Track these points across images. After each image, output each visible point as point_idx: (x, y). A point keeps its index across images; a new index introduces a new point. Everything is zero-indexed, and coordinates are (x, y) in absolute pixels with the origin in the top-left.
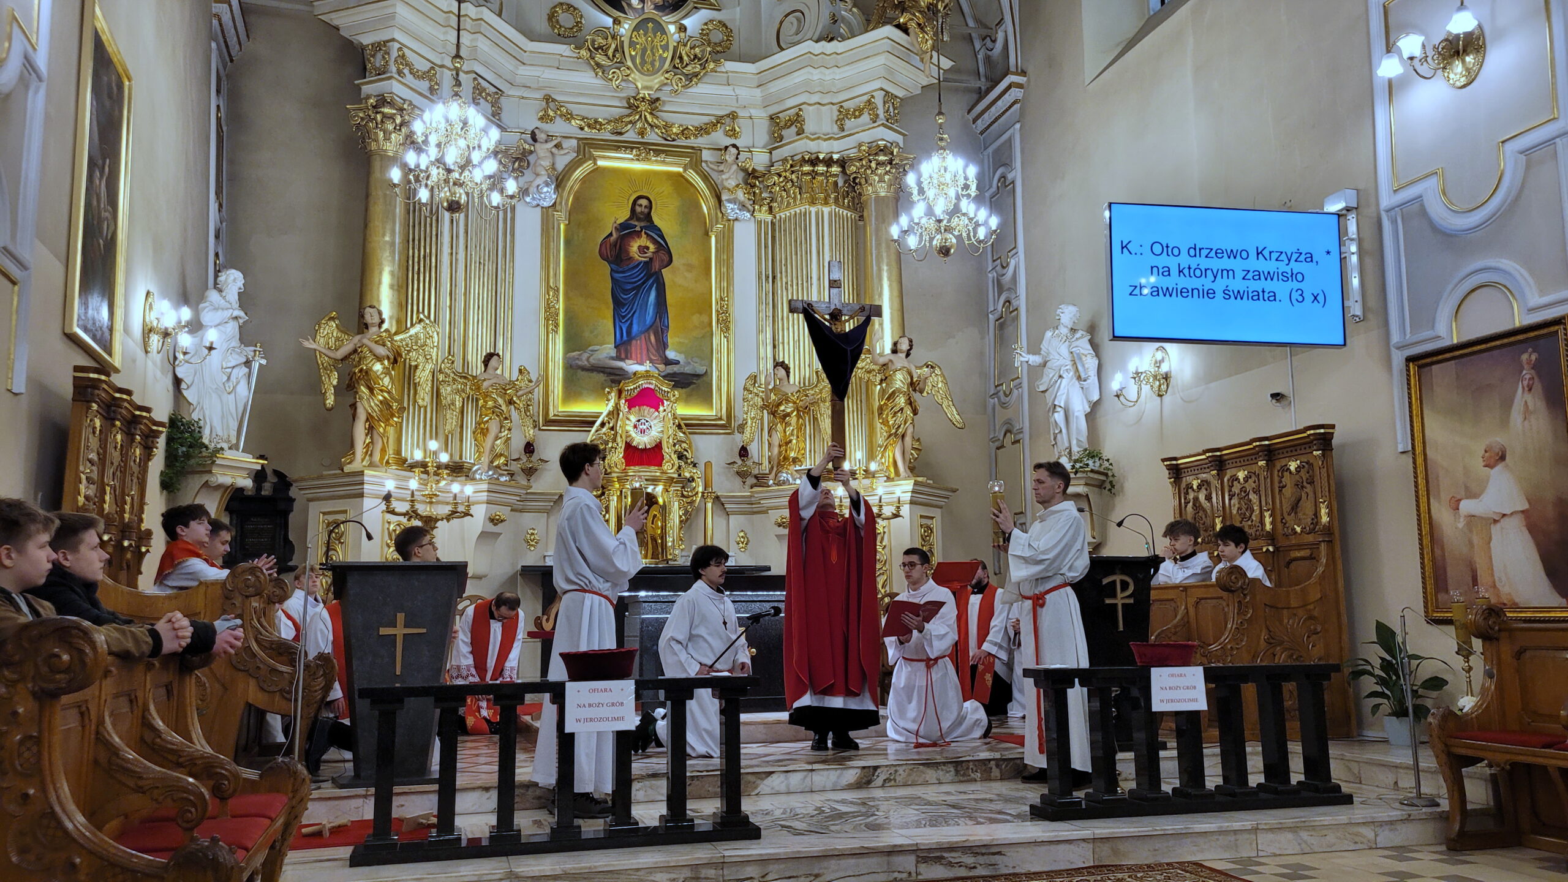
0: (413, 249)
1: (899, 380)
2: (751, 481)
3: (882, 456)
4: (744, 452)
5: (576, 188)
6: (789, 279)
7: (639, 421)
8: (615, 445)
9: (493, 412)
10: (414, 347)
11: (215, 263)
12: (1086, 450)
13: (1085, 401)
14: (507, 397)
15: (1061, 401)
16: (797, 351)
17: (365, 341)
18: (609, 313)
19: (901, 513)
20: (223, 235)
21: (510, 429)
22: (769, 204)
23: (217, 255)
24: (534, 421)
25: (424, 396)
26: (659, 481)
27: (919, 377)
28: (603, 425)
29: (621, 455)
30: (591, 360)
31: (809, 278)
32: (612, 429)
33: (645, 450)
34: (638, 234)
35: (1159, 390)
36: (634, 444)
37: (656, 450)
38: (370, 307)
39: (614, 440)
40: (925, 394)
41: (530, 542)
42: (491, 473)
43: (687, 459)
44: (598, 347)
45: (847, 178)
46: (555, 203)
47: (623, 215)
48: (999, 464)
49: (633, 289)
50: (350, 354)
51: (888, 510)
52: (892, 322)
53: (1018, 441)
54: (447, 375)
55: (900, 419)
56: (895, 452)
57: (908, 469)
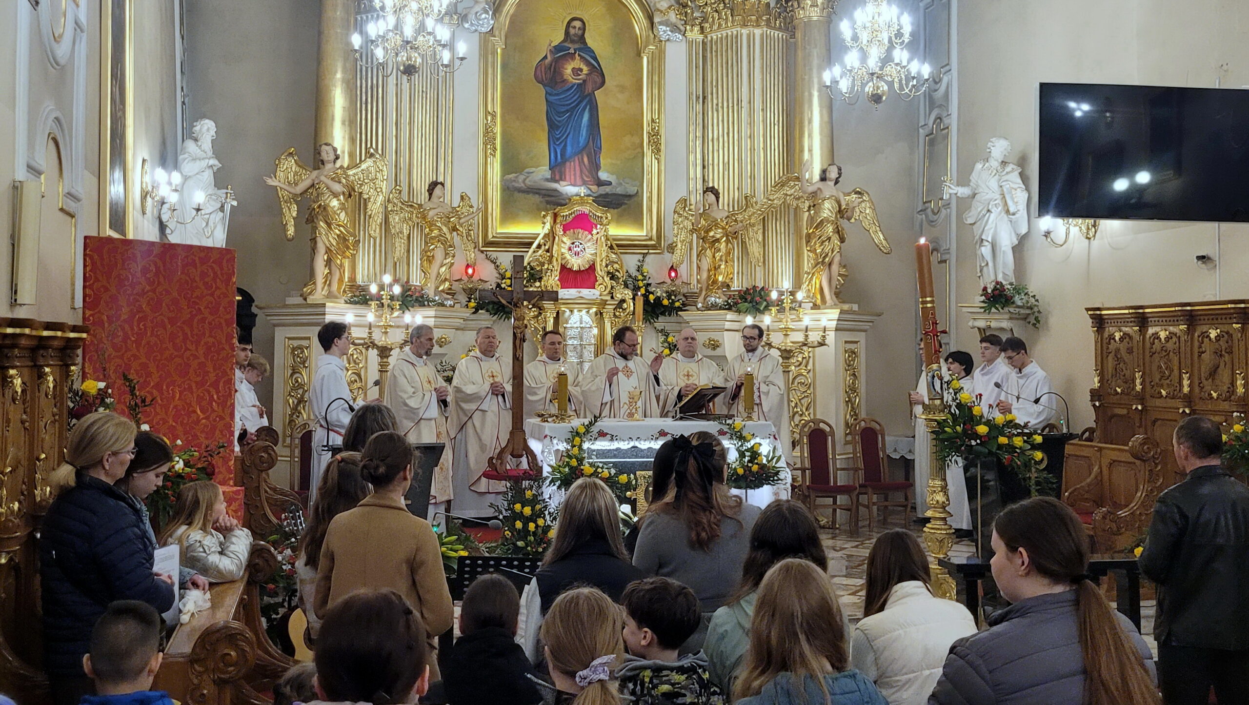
1: (828, 209)
3: (809, 282)
6: (720, 101)
9: (438, 240)
10: (366, 181)
12: (1011, 284)
13: (1013, 234)
14: (451, 225)
15: (988, 235)
16: (726, 173)
17: (322, 177)
18: (544, 136)
19: (827, 342)
22: (700, 24)
27: (847, 205)
30: (527, 181)
34: (572, 56)
35: (1088, 233)
38: (325, 144)
40: (853, 220)
44: (533, 169)
46: (493, 28)
47: (558, 37)
49: (567, 111)
50: (309, 189)
51: (814, 337)
52: (821, 148)
53: (945, 261)
54: (395, 205)
55: (828, 247)
56: (821, 279)
57: (834, 297)
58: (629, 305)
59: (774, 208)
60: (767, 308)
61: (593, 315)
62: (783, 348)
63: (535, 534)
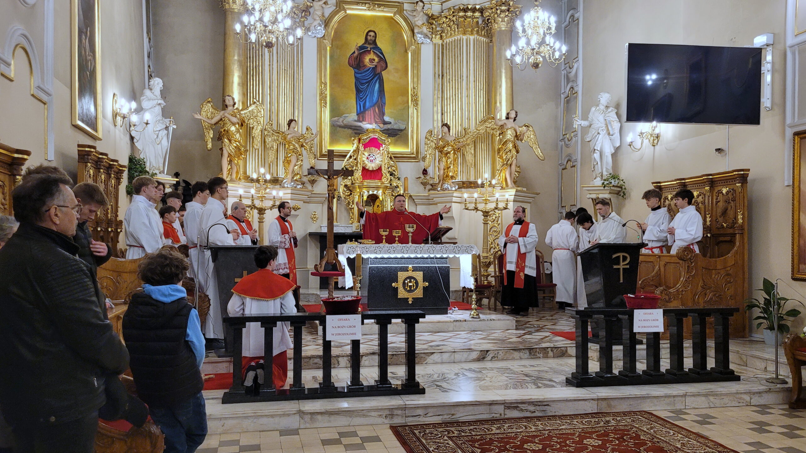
0: (250, 62)
1: (510, 134)
2: (429, 187)
3: (499, 175)
4: (425, 172)
5: (335, 26)
6: (451, 77)
7: (369, 155)
8: (357, 168)
9: (293, 152)
10: (252, 117)
11: (149, 71)
12: (610, 174)
13: (612, 147)
14: (300, 143)
15: (598, 147)
16: (454, 117)
17: (226, 115)
19: (508, 207)
20: (152, 55)
21: (302, 161)
22: (440, 34)
23: (149, 66)
24: (315, 155)
25: (257, 143)
26: (380, 188)
27: (520, 132)
28: (351, 157)
29: (360, 174)
30: (345, 122)
31: (461, 76)
32: (355, 159)
33: (373, 171)
34: (369, 52)
35: (653, 143)
36: (367, 168)
37: (379, 171)
38: (228, 96)
39: (357, 165)
40: (523, 141)
41: (314, 218)
42: (292, 184)
43: (395, 175)
44: (348, 115)
45: (484, 19)
46: (324, 35)
47: (361, 41)
48: (564, 179)
49: (366, 83)
50: (219, 121)
51: (501, 205)
52: (506, 101)
53: (575, 166)
54: (269, 132)
55: (509, 155)
56: (506, 174)
58: (401, 190)
59: (480, 135)
62: (484, 210)
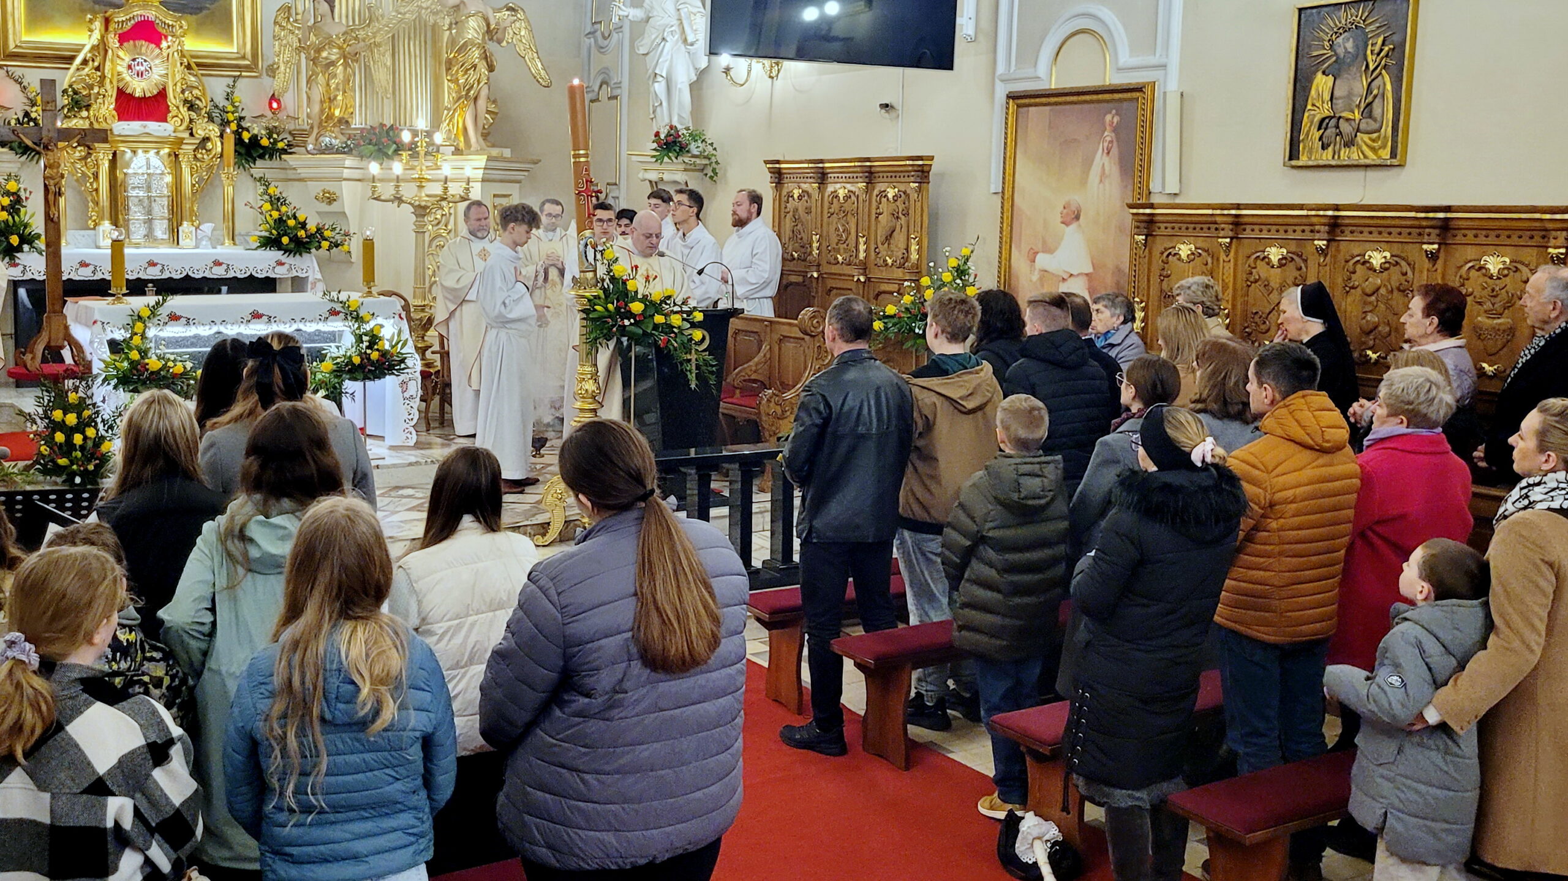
1: (473, 28)
3: (450, 121)
4: (275, 103)
7: (134, 59)
8: (102, 91)
12: (688, 129)
13: (692, 68)
15: (663, 69)
26: (165, 142)
28: (85, 62)
29: (112, 107)
32: (98, 69)
33: (144, 99)
35: (771, 71)
36: (128, 91)
37: (159, 98)
39: (102, 84)
40: (504, 44)
51: (455, 189)
53: (616, 97)
55: (473, 77)
56: (466, 117)
57: (481, 139)
58: (216, 146)
59: (405, 23)
60: (396, 151)
61: (166, 157)
62: (417, 203)
63: (82, 448)
